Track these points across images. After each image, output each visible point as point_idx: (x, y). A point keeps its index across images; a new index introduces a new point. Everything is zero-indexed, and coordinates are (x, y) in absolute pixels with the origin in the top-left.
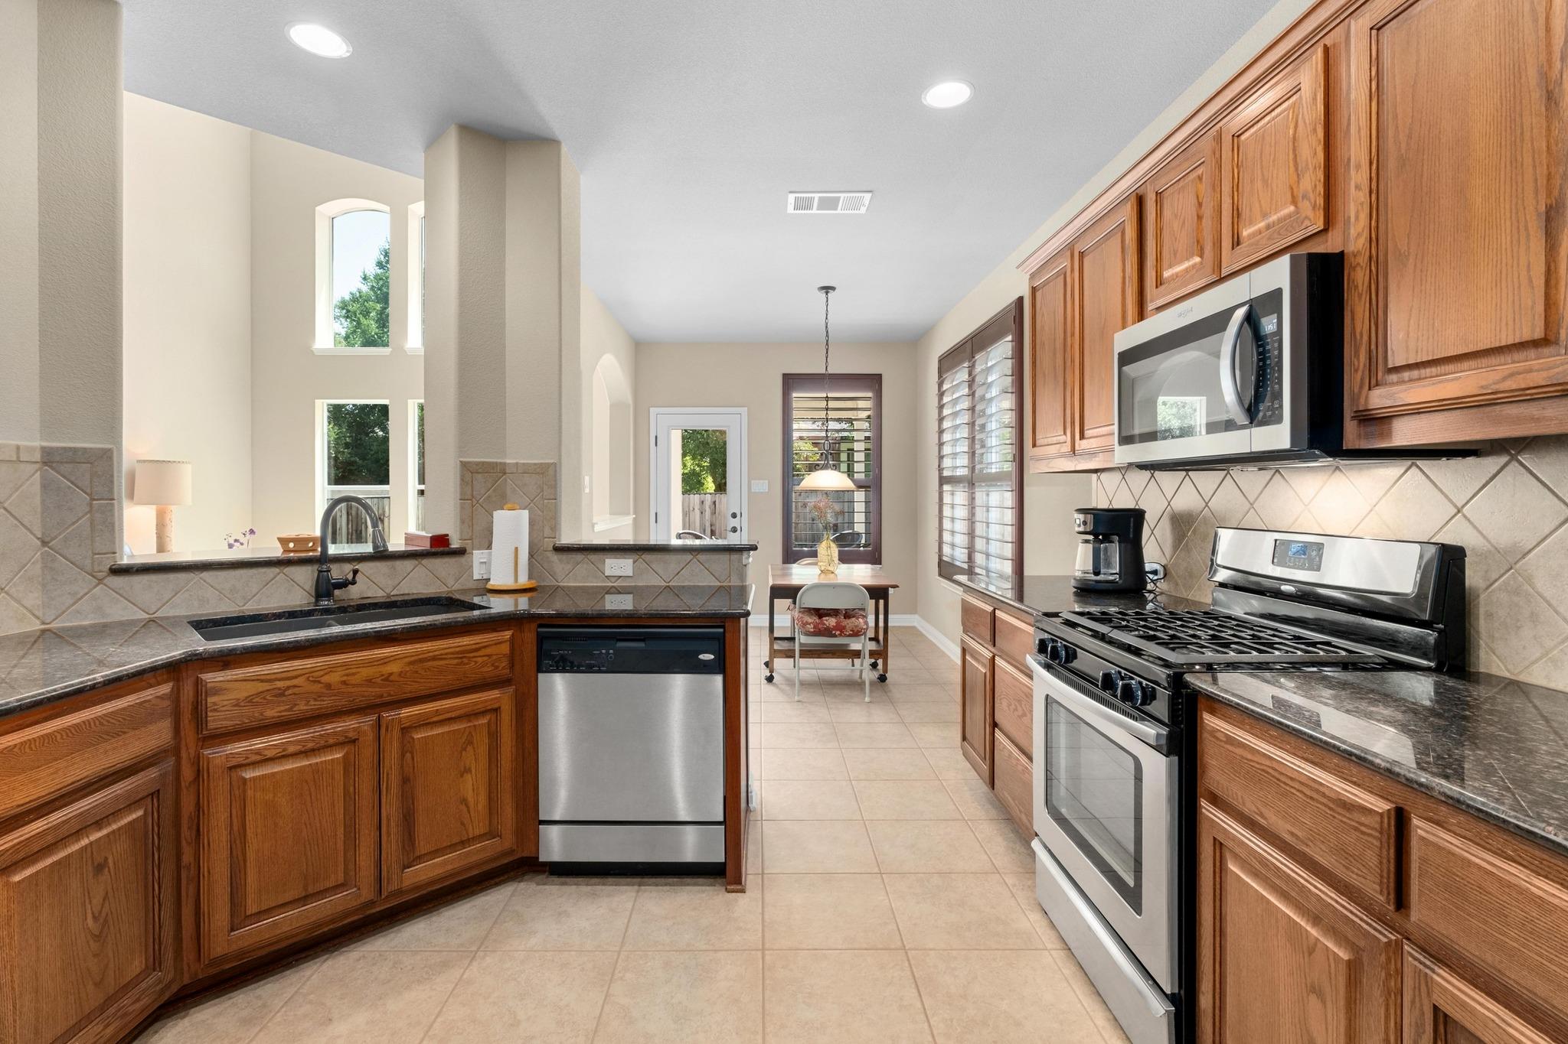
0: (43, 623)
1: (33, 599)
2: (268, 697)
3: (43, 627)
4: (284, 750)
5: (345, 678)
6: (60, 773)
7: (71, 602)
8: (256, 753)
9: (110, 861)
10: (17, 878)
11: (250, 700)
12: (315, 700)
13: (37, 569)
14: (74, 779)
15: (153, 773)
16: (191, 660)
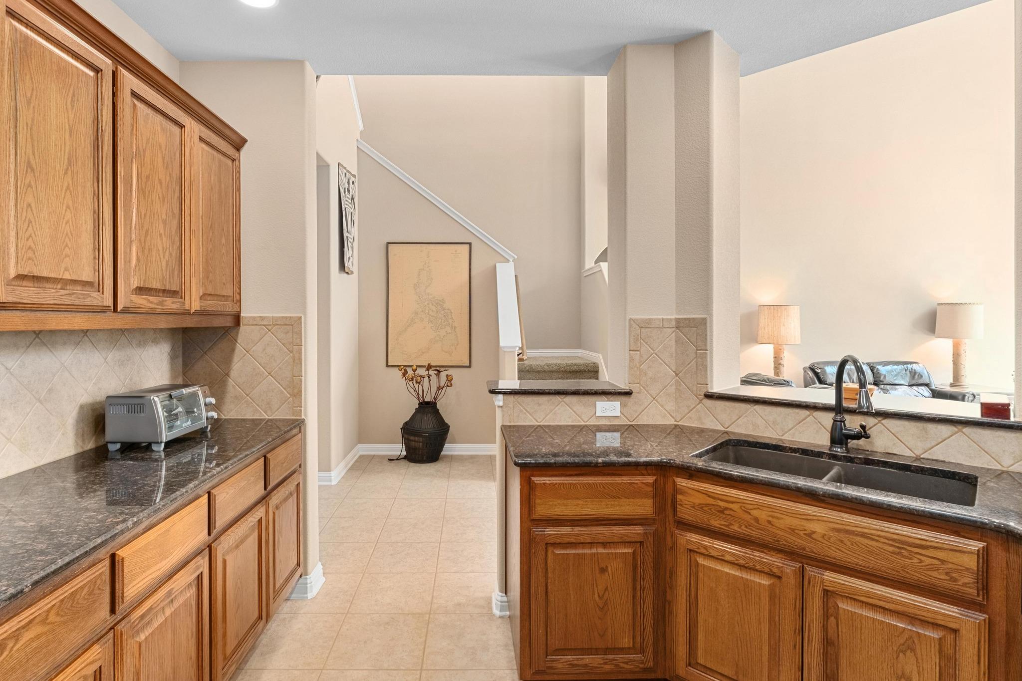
0: (676, 421)
1: (671, 406)
2: (712, 510)
3: (675, 423)
4: (722, 556)
5: (770, 519)
6: (579, 506)
7: (687, 411)
8: (704, 548)
9: (609, 569)
10: (557, 552)
11: (701, 507)
12: (746, 527)
13: (672, 389)
14: (587, 513)
15: (639, 529)
16: (666, 466)
